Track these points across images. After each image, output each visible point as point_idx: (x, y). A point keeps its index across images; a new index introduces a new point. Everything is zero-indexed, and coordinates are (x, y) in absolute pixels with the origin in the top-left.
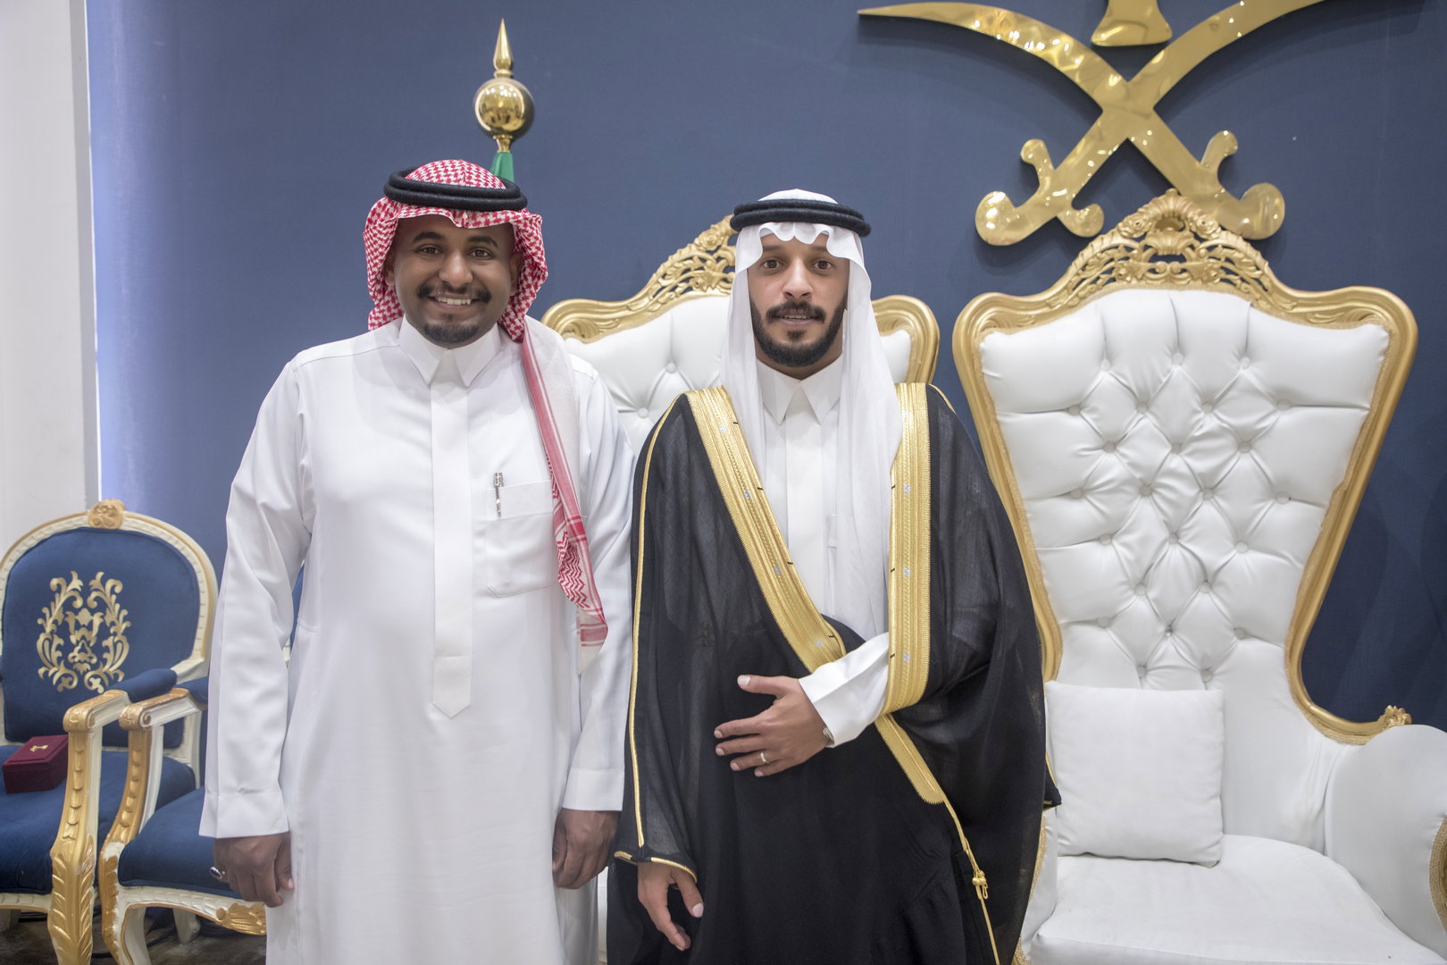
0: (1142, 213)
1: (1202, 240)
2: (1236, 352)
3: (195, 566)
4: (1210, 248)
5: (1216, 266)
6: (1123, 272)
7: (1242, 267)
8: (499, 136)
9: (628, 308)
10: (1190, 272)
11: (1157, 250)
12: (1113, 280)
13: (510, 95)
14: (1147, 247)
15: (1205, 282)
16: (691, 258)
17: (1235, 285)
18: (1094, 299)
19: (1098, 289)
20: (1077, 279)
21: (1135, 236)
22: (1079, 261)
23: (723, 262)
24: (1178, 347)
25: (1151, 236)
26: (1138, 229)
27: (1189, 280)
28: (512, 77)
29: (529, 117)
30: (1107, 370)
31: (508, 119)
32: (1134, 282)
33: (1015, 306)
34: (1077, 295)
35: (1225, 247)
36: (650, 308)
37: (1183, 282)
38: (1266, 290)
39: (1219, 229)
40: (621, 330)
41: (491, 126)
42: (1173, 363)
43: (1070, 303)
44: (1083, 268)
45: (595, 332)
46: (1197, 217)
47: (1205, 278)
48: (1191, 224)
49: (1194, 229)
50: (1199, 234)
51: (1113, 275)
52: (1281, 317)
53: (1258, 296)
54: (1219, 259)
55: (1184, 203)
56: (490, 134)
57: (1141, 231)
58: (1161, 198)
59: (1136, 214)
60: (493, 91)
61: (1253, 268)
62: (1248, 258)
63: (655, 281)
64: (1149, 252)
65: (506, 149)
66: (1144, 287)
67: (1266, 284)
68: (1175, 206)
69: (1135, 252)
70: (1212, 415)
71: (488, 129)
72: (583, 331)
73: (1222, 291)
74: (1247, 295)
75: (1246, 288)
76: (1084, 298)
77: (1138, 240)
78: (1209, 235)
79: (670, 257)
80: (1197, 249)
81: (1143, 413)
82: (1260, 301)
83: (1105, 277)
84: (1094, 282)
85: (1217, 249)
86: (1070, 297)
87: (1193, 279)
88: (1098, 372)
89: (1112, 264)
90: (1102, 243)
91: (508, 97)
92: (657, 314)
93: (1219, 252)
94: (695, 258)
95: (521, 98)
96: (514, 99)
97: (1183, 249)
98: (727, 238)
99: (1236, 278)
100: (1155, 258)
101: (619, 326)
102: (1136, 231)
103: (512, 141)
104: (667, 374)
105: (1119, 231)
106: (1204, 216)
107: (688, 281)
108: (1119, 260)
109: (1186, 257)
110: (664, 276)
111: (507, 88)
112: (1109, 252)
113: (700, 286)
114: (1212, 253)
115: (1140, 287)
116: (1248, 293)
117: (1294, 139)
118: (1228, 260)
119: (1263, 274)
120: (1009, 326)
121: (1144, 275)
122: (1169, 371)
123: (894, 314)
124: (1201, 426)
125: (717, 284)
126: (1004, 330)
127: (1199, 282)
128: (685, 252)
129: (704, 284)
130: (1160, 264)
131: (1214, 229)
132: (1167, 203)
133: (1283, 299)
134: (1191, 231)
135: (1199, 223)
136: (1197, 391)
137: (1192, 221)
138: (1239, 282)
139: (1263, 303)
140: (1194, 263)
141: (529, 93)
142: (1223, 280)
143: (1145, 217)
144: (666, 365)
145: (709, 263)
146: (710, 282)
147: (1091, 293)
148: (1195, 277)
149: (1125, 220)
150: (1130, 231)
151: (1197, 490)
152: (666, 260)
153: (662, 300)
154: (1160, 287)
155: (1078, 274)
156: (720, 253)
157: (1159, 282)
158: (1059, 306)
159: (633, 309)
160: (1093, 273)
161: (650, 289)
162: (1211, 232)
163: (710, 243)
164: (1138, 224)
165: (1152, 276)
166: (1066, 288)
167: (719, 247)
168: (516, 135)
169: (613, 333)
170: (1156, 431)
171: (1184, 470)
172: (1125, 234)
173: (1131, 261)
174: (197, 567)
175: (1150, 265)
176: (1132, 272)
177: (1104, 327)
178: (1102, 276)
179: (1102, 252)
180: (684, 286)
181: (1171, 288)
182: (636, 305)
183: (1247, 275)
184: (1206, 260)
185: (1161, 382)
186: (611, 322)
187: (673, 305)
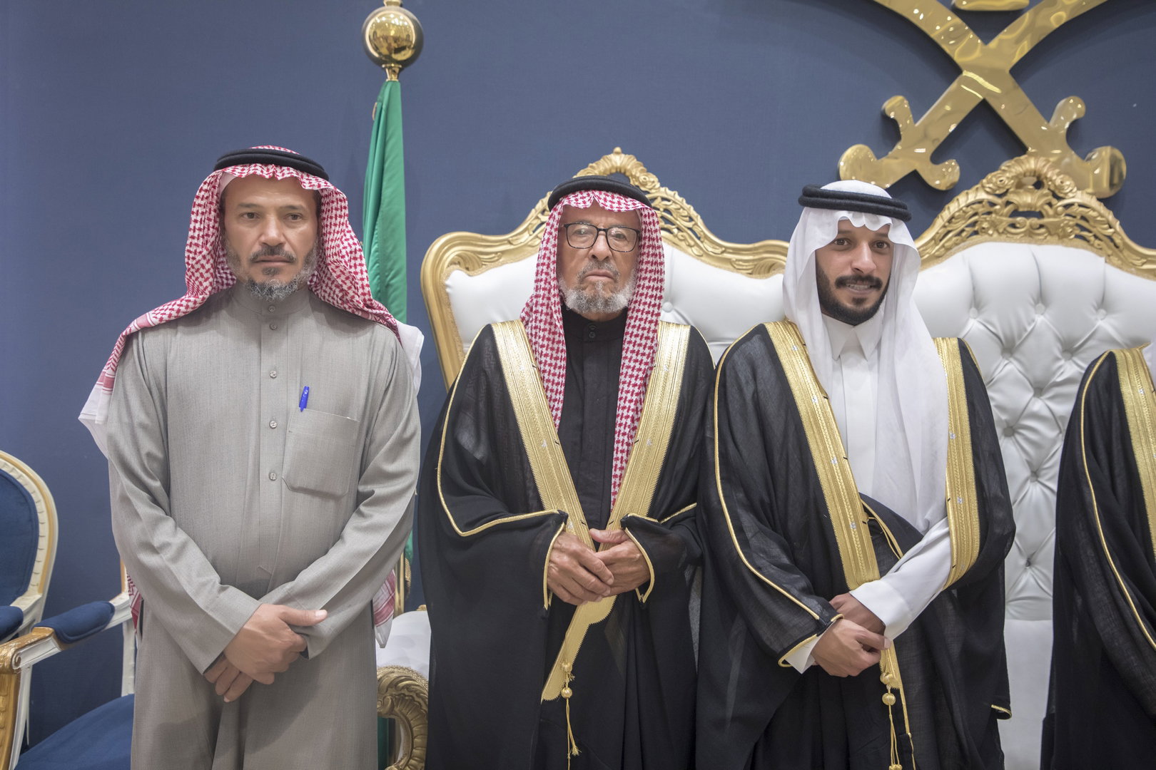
0: (1004, 171)
1: (1059, 199)
2: (1096, 305)
3: (33, 496)
4: (1067, 206)
5: (1071, 223)
6: (985, 225)
7: (1096, 225)
8: (388, 65)
9: (510, 243)
10: (1047, 228)
11: (1017, 206)
12: (976, 233)
13: (401, 23)
14: (1008, 203)
15: (1061, 238)
17: (1088, 241)
18: (958, 250)
19: (963, 241)
20: (943, 231)
21: (998, 192)
22: (946, 214)
24: (1042, 298)
25: (1013, 192)
26: (1001, 186)
27: (1046, 235)
28: (401, 6)
29: (418, 47)
30: (975, 318)
31: (398, 50)
32: (996, 235)
34: (943, 246)
35: (1081, 206)
36: (529, 243)
37: (1041, 237)
38: (1117, 246)
39: (1075, 189)
40: (503, 264)
41: (380, 53)
42: (1036, 313)
43: (937, 253)
44: (950, 221)
45: (479, 265)
46: (1054, 177)
47: (1061, 234)
48: (1050, 183)
49: (1052, 188)
50: (1057, 192)
51: (976, 228)
52: (1131, 273)
53: (1110, 252)
54: (1074, 217)
55: (1044, 163)
56: (378, 62)
57: (1003, 188)
58: (1023, 157)
59: (999, 172)
60: (384, 19)
61: (1106, 226)
62: (1102, 216)
63: (533, 217)
64: (1010, 208)
65: (394, 78)
66: (1005, 241)
67: (1118, 241)
68: (1036, 164)
69: (998, 207)
70: (1071, 361)
71: (376, 55)
72: (469, 263)
73: (1077, 247)
74: (1100, 251)
75: (1099, 245)
76: (948, 249)
77: (1000, 196)
78: (1066, 194)
80: (1055, 206)
81: (1007, 359)
82: (1111, 257)
83: (969, 230)
84: (959, 234)
85: (1073, 207)
86: (937, 247)
87: (1050, 234)
88: (967, 320)
89: (976, 218)
90: (968, 199)
91: (399, 26)
93: (1076, 209)
95: (412, 27)
96: (405, 27)
97: (1042, 206)
99: (1091, 235)
101: (501, 260)
102: (999, 188)
103: (401, 70)
105: (983, 187)
106: (1062, 176)
108: (983, 214)
109: (1044, 213)
110: (543, 212)
111: (397, 16)
112: (974, 206)
114: (1069, 211)
115: (1001, 241)
116: (1101, 249)
117: (1135, 105)
118: (1083, 218)
119: (1115, 232)
121: (1005, 229)
122: (1033, 321)
123: (770, 258)
124: (1062, 373)
127: (1056, 238)
130: (1019, 219)
131: (1070, 189)
132: (1028, 162)
133: (1134, 257)
134: (1049, 189)
135: (1057, 182)
136: (1059, 340)
137: (1051, 180)
138: (1092, 239)
139: (1115, 259)
140: (1051, 220)
141: (418, 22)
142: (1077, 236)
143: (1008, 175)
147: (956, 244)
148: (1053, 232)
149: (989, 176)
150: (994, 188)
151: (1058, 432)
154: (1020, 241)
155: (944, 226)
157: (1018, 237)
158: (927, 256)
159: (514, 243)
160: (960, 225)
161: (530, 224)
162: (1068, 191)
164: (1001, 181)
165: (1013, 230)
166: (933, 239)
168: (405, 64)
169: (496, 267)
170: (1021, 376)
171: (1046, 413)
172: (988, 190)
173: (994, 215)
174: (36, 496)
175: (1011, 220)
176: (994, 225)
177: (973, 277)
178: (967, 229)
179: (967, 206)
181: (1030, 243)
182: (517, 239)
183: (1099, 232)
184: (1062, 217)
185: (1026, 330)
186: (493, 255)
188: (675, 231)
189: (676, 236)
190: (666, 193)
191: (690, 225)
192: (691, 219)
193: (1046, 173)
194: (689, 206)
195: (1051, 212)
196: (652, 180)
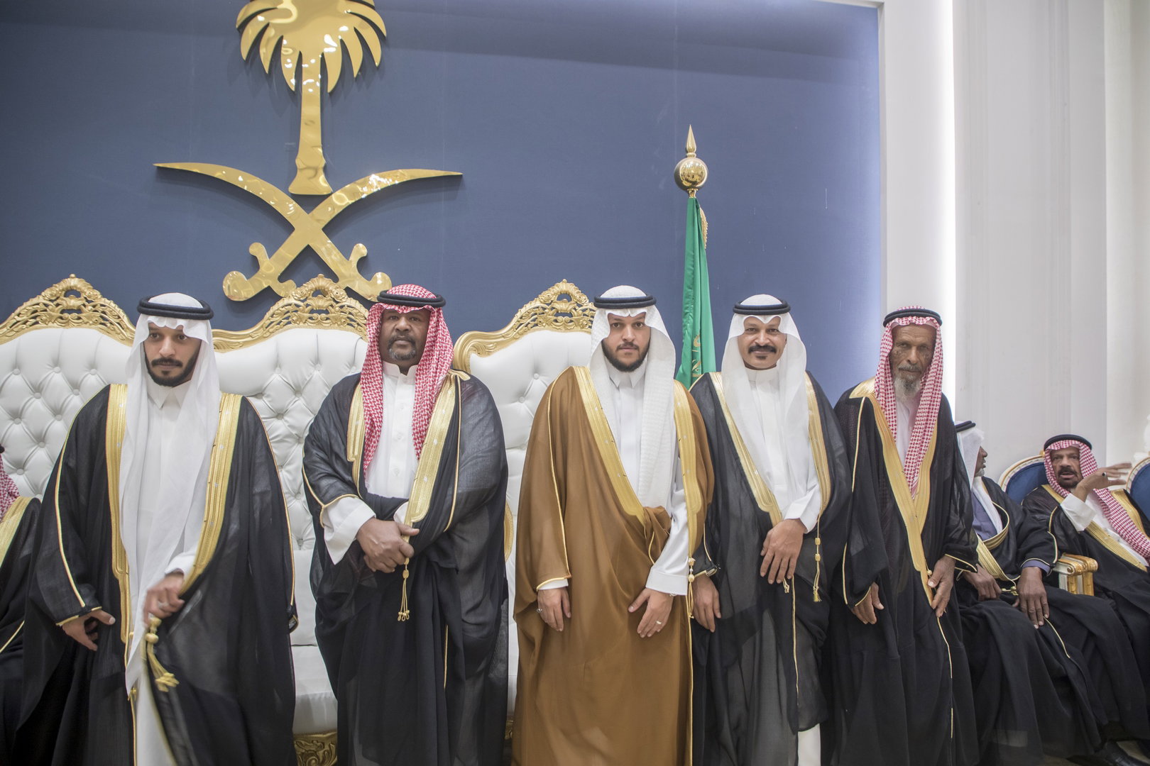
0: (305, 286)
1: (337, 303)
2: (349, 365)
4: (342, 307)
5: (345, 317)
6: (295, 318)
7: (358, 317)
10: (332, 320)
11: (313, 306)
12: (289, 323)
14: (307, 305)
15: (338, 325)
16: (38, 304)
17: (354, 327)
18: (279, 333)
19: (281, 328)
20: (269, 322)
21: (301, 299)
22: (270, 312)
23: (60, 307)
24: (317, 361)
25: (310, 299)
27: (331, 323)
30: (277, 373)
32: (301, 324)
33: (230, 336)
34: (269, 331)
35: (348, 306)
36: (7, 334)
37: (327, 325)
39: (346, 297)
42: (313, 370)
43: (265, 335)
44: (272, 316)
46: (336, 290)
47: (339, 323)
49: (333, 296)
50: (335, 299)
51: (290, 319)
54: (346, 313)
55: (328, 282)
57: (305, 296)
58: (315, 279)
59: (301, 287)
63: (14, 317)
64: (309, 308)
66: (306, 327)
68: (322, 283)
69: (301, 308)
73: (348, 330)
74: (361, 333)
75: (360, 329)
76: (273, 332)
77: (303, 301)
78: (341, 300)
79: (25, 304)
80: (335, 307)
83: (286, 321)
84: (278, 324)
85: (344, 307)
86: (265, 332)
87: (333, 323)
88: (272, 374)
89: (288, 314)
90: (283, 302)
92: (11, 338)
93: (346, 309)
94: (41, 304)
97: (327, 307)
98: (64, 292)
99: (355, 323)
100: (312, 311)
104: (13, 375)
107: (36, 318)
108: (293, 312)
109: (329, 311)
110: (19, 315)
112: (287, 307)
113: (44, 322)
114: (342, 310)
115: (304, 327)
117: (399, 250)
118: (350, 313)
120: (224, 348)
121: (307, 321)
122: (311, 374)
125: (56, 319)
126: (221, 350)
127: (336, 325)
128: (35, 301)
129: (46, 320)
130: (315, 315)
131: (343, 297)
132: (318, 281)
134: (331, 297)
135: (336, 292)
136: (326, 385)
137: (331, 291)
138: (356, 326)
140: (334, 315)
142: (348, 324)
143: (307, 289)
144: (13, 370)
145: (50, 307)
146: (51, 319)
147: (277, 330)
148: (336, 322)
149: (296, 290)
150: (298, 296)
152: (22, 305)
153: (15, 330)
154: (315, 327)
155: (269, 319)
156: (58, 301)
157: (314, 325)
158: (255, 338)
160: (277, 319)
161: (9, 322)
163: (52, 295)
164: (303, 292)
165: (311, 321)
166: (262, 327)
167: (58, 298)
170: (304, 407)
172: (295, 297)
173: (299, 312)
175: (309, 315)
176: (300, 319)
177: (278, 349)
178: (283, 321)
179: (284, 307)
180: (33, 321)
181: (321, 328)
184: (339, 313)
185: (306, 380)
187: (23, 333)
188: (109, 325)
189: (109, 328)
190: (104, 302)
191: (118, 321)
192: (119, 317)
193: (328, 288)
194: (119, 309)
195: (333, 310)
196: (95, 293)
